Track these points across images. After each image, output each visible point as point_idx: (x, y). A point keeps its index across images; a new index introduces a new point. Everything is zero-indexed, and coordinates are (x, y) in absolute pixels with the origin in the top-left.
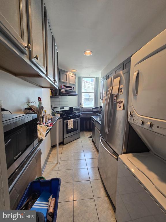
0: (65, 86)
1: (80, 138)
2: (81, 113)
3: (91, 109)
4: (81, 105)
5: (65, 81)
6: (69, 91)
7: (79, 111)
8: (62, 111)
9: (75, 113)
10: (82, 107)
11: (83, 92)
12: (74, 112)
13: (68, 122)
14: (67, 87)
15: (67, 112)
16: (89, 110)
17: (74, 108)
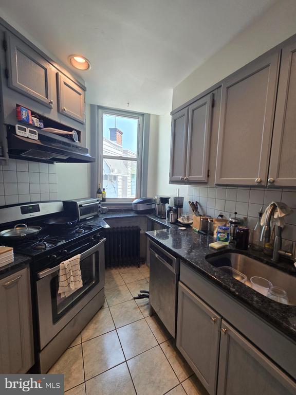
0: (41, 118)
1: (106, 305)
2: (102, 217)
3: (131, 204)
4: (99, 192)
5: (42, 97)
6: (60, 142)
7: (95, 213)
8: (31, 222)
9: (85, 220)
10: (104, 200)
11: (104, 154)
12: (81, 217)
13: (61, 273)
14: (48, 123)
15: (52, 222)
16: (124, 207)
17: (81, 206)
